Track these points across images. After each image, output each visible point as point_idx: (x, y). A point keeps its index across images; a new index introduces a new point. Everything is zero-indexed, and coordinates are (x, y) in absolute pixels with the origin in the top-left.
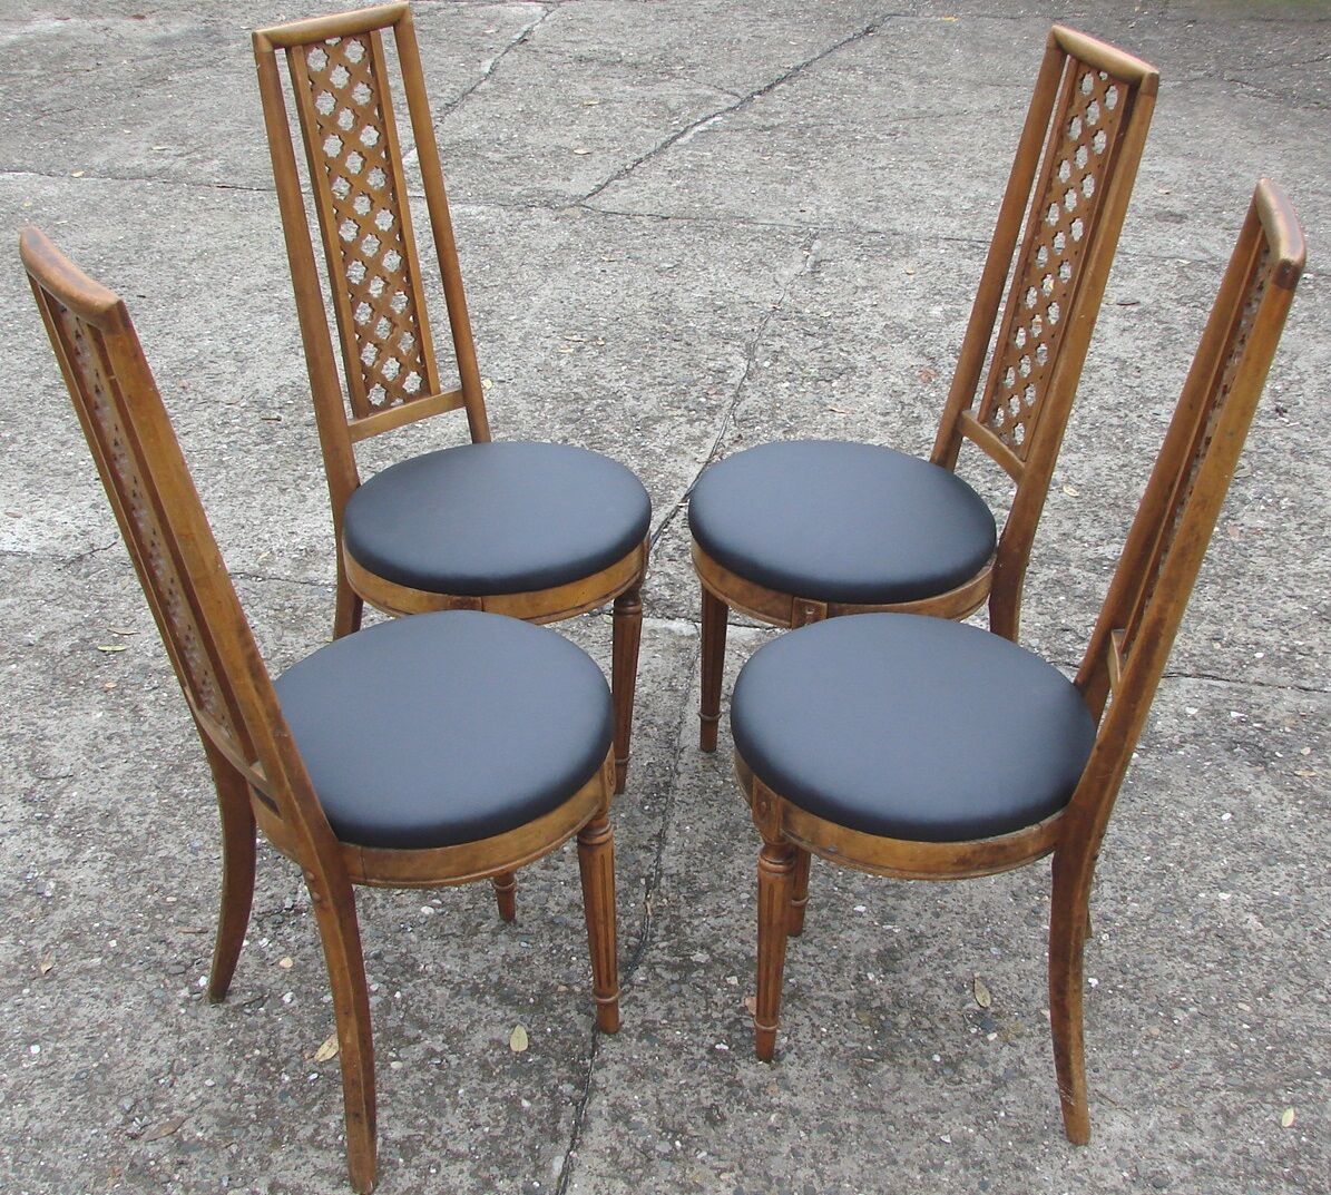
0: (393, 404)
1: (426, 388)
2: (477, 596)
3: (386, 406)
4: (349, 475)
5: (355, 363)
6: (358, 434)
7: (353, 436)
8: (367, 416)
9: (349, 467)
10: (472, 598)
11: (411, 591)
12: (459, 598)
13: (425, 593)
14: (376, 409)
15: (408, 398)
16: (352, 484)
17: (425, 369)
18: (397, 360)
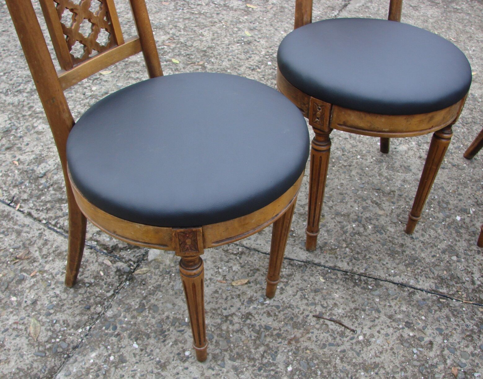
0: (90, 56)
1: (114, 41)
2: (198, 226)
3: (86, 57)
4: (66, 116)
5: (56, 26)
6: (68, 82)
7: (64, 85)
8: (72, 68)
9: (64, 110)
10: (194, 229)
11: (138, 226)
12: (182, 230)
13: (151, 228)
14: (78, 61)
15: (101, 49)
16: (69, 123)
17: (111, 26)
18: (90, 21)
